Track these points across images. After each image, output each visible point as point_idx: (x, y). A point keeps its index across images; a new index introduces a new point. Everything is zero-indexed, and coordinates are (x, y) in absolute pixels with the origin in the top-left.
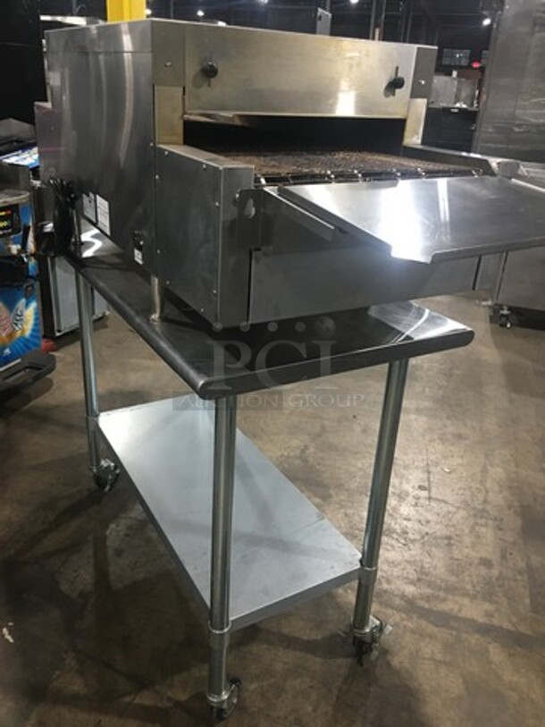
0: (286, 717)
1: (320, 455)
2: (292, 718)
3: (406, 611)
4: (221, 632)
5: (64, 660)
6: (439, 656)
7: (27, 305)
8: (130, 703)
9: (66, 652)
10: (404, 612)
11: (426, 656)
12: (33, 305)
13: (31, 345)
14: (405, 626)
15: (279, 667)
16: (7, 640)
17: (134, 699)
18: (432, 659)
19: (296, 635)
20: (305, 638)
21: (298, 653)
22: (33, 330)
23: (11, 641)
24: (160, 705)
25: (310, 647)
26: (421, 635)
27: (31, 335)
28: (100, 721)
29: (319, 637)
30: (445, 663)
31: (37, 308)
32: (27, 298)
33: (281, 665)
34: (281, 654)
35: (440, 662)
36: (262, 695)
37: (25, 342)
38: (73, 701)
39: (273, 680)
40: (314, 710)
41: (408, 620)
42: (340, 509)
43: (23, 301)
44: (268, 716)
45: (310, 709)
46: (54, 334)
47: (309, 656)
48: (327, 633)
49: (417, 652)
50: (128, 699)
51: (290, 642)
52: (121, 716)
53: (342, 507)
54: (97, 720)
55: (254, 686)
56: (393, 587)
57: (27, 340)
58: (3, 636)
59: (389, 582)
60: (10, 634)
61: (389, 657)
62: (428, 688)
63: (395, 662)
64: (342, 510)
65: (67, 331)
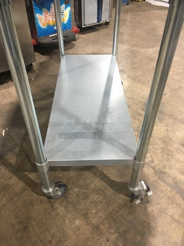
0: (82, 210)
1: (170, 99)
2: (83, 212)
3: (171, 187)
4: (41, 165)
5: (15, 148)
6: (177, 216)
7: (66, 8)
8: (26, 175)
9: (18, 146)
10: (170, 187)
11: (169, 214)
12: (69, 9)
13: (67, 28)
14: (166, 194)
15: (93, 186)
16: (2, 134)
17: (28, 174)
18: (172, 217)
19: (109, 175)
20: (112, 178)
21: (104, 184)
22: (68, 21)
23: (3, 135)
24: (36, 181)
25: (112, 184)
26: (173, 202)
27: (67, 23)
28: (11, 178)
29: (118, 181)
30: (178, 222)
31: (71, 10)
32: (66, 4)
33: (94, 185)
34: (97, 181)
35: (175, 220)
36: (78, 196)
37: (64, 26)
38: (8, 165)
39: (86, 191)
40: (96, 213)
41: (169, 191)
42: (165, 126)
43: (64, 6)
44: (75, 206)
45: (94, 211)
46: (82, 26)
47: (109, 187)
48: (124, 181)
49: (165, 209)
50: (26, 173)
51: (104, 178)
52: (20, 178)
53: (167, 126)
54: (11, 177)
55: (76, 190)
56: (171, 172)
57: (65, 25)
58: (2, 132)
59: (170, 169)
60: (5, 133)
61: (148, 205)
62: (160, 230)
63: (150, 209)
64: (166, 127)
65: (88, 26)
